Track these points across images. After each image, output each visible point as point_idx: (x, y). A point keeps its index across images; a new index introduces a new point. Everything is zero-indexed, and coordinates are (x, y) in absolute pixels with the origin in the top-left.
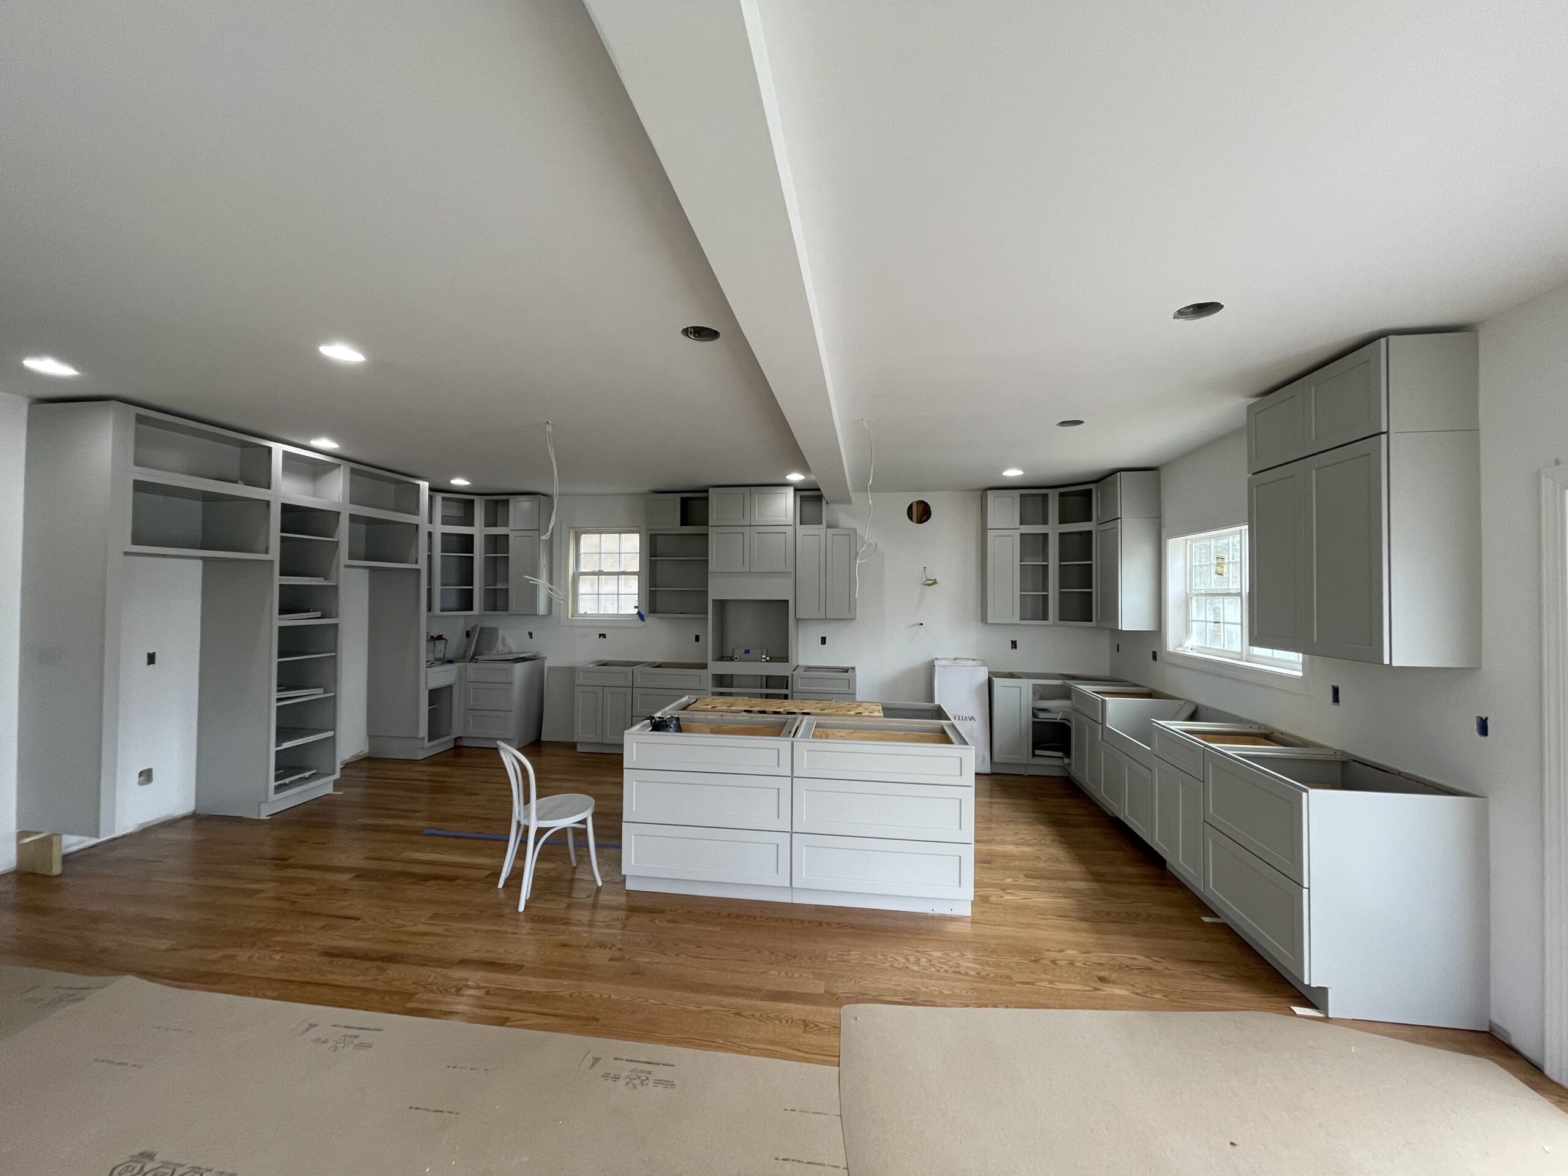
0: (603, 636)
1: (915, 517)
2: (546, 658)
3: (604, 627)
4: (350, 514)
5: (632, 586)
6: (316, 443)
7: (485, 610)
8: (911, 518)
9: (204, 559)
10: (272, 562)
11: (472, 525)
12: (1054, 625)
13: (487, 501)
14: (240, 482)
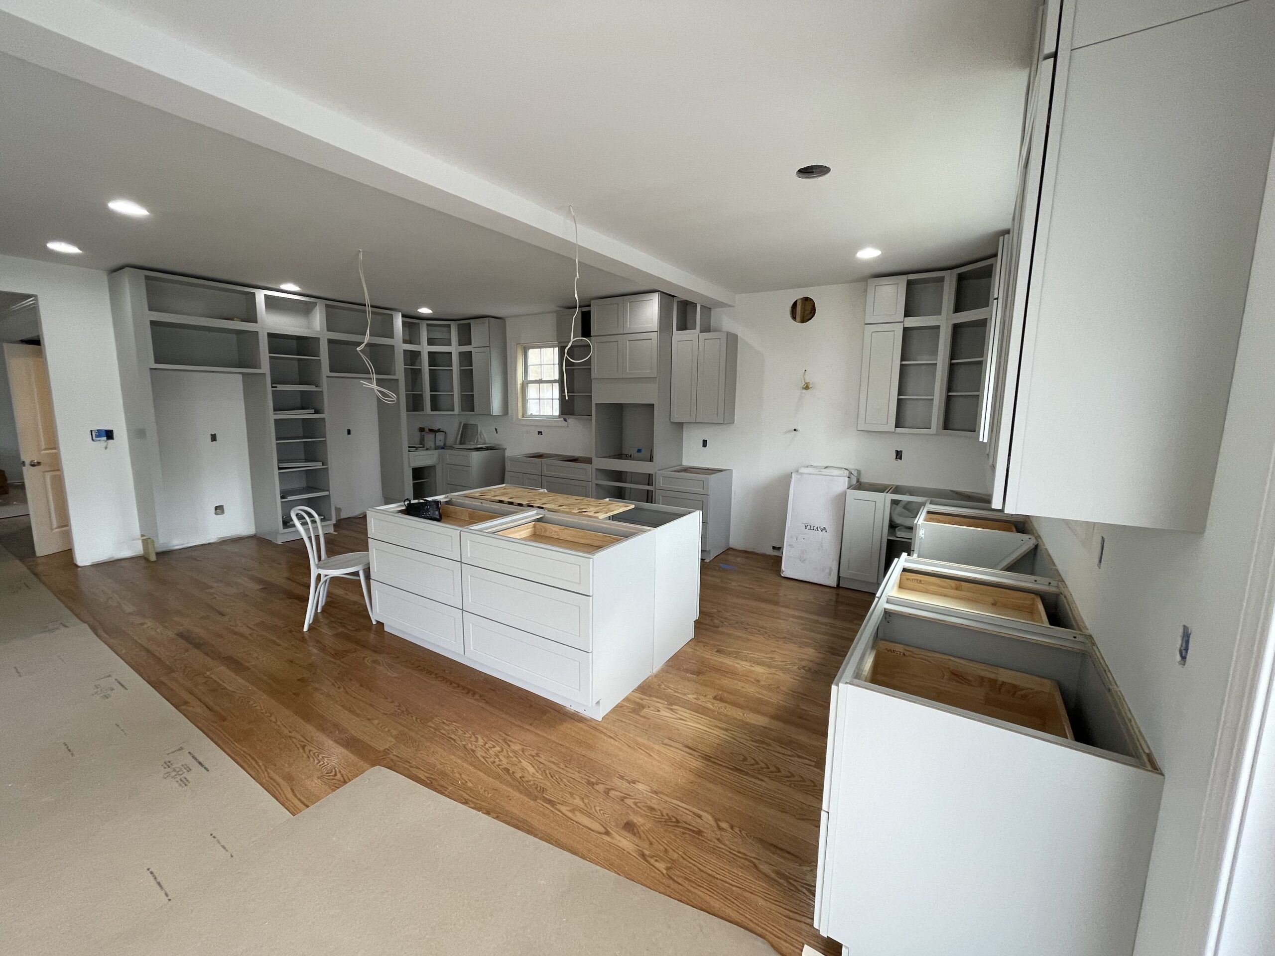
0: (540, 433)
1: (798, 318)
2: (506, 449)
3: (541, 427)
4: (328, 339)
5: (554, 391)
6: (283, 287)
7: (462, 411)
8: (794, 318)
9: (243, 374)
10: (264, 374)
11: (450, 345)
12: (936, 434)
13: (459, 325)
14: (235, 319)
